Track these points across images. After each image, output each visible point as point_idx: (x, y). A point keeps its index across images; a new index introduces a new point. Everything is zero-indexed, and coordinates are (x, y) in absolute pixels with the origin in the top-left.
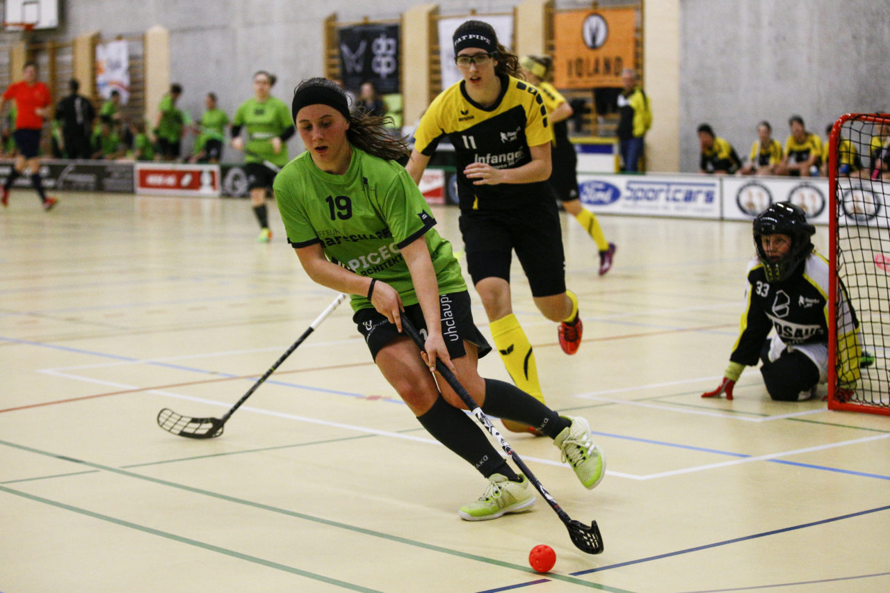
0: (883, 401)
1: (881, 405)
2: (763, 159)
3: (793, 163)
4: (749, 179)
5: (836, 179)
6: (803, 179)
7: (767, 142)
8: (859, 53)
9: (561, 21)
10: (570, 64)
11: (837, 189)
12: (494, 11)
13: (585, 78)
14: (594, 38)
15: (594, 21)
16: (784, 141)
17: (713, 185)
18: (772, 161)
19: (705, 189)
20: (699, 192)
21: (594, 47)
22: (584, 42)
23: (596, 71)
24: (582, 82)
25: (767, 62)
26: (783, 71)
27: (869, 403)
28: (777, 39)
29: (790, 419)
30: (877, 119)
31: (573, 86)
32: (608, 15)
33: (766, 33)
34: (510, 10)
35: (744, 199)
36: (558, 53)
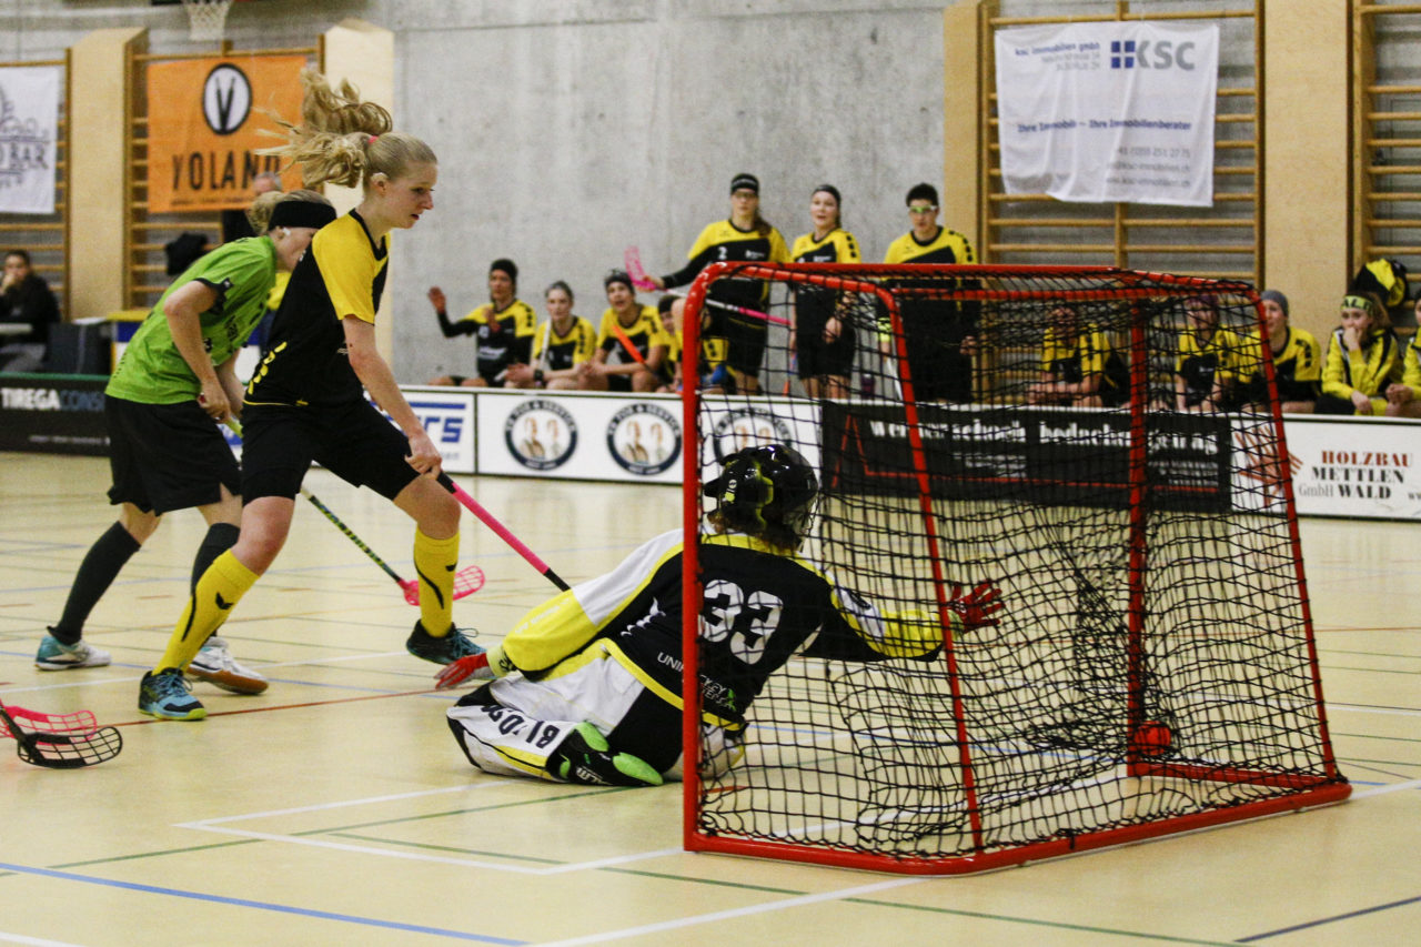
0: (792, 833)
1: (789, 839)
2: (560, 356)
3: (614, 364)
4: (531, 394)
5: (697, 392)
6: (638, 396)
7: (565, 322)
8: (749, 146)
9: (157, 76)
10: (177, 163)
11: (698, 411)
12: (24, 58)
13: (206, 191)
14: (224, 115)
15: (225, 77)
16: (598, 319)
17: (461, 407)
18: (578, 359)
19: (444, 414)
20: (431, 420)
21: (224, 131)
22: (207, 121)
23: (229, 178)
24: (198, 201)
25: (567, 162)
26: (598, 180)
27: (765, 837)
28: (586, 117)
29: (606, 869)
30: (779, 272)
31: (181, 208)
32: (252, 67)
33: (566, 106)
34: (61, 56)
35: (521, 436)
36: (151, 141)
